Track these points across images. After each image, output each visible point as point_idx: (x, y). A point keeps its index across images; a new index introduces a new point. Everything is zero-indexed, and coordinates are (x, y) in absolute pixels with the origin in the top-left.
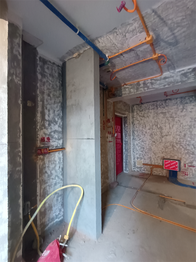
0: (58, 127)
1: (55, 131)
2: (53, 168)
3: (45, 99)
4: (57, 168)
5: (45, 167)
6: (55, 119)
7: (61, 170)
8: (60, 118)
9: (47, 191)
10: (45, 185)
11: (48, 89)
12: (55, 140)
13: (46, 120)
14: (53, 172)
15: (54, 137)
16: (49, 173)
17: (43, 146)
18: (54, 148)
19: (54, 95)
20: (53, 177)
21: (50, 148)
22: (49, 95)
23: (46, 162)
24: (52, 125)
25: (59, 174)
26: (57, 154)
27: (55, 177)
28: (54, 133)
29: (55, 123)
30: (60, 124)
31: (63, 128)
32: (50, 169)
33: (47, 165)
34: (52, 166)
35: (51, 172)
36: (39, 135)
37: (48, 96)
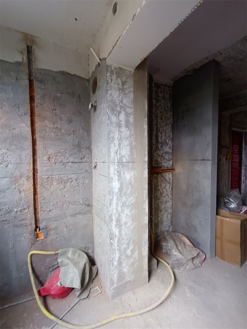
0: (168, 148)
1: (166, 153)
2: (164, 187)
3: (159, 122)
4: (167, 187)
5: (159, 185)
6: (166, 141)
7: (171, 190)
8: (171, 140)
9: (160, 206)
10: (158, 201)
11: (161, 112)
12: (166, 161)
13: (159, 142)
14: (164, 190)
15: (166, 158)
16: (161, 191)
17: (157, 166)
18: (166, 168)
19: (165, 118)
20: (164, 195)
21: (162, 169)
22: (161, 118)
23: (159, 181)
24: (164, 146)
25: (169, 194)
26: (167, 174)
27: (166, 196)
28: (166, 154)
29: (166, 145)
30: (170, 146)
31: (172, 150)
32: (162, 187)
33: (160, 184)
34: (164, 185)
35: (162, 190)
36: (154, 156)
37: (161, 120)
